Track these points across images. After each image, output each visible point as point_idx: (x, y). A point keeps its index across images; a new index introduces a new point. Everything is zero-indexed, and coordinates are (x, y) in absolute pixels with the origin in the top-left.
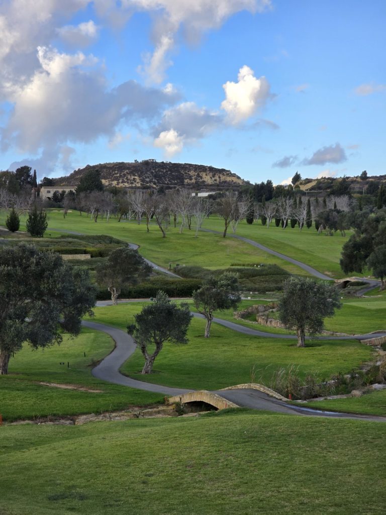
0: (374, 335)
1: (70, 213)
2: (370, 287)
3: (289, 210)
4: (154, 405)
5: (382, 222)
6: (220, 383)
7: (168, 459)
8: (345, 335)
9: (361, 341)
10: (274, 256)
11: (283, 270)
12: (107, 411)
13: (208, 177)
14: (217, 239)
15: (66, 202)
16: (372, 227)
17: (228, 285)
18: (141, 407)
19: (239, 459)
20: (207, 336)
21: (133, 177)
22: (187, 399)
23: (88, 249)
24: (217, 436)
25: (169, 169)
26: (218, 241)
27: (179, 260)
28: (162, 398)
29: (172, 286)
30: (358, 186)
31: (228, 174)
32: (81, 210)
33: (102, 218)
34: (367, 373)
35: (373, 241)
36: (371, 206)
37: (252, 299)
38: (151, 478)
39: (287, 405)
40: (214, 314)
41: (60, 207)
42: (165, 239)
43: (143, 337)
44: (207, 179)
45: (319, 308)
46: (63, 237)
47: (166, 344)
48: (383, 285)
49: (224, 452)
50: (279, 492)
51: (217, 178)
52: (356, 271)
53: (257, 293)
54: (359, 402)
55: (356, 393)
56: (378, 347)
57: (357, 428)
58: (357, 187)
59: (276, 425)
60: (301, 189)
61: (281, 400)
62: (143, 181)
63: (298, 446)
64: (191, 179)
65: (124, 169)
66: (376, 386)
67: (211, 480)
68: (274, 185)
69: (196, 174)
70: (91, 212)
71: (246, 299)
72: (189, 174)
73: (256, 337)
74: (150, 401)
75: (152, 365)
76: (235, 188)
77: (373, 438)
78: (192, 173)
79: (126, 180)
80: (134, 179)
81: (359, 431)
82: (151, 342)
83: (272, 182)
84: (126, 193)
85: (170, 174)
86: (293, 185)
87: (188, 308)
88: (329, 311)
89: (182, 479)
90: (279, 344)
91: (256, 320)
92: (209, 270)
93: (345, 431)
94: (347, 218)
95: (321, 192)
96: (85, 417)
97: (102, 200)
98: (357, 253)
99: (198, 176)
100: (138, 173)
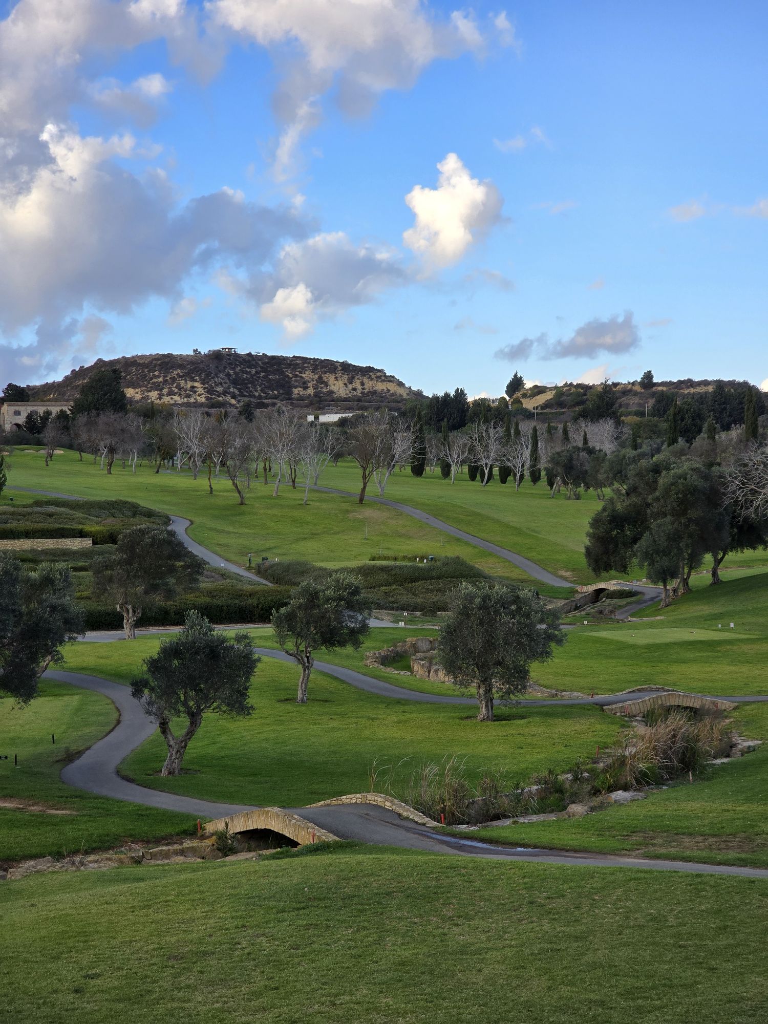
0: (631, 695)
1: (60, 455)
2: (645, 602)
3: (494, 448)
4: (174, 839)
5: (664, 472)
6: (312, 793)
7: (139, 945)
8: (581, 697)
9: (605, 707)
10: (458, 540)
11: (471, 568)
12: (76, 852)
13: (340, 383)
14: (345, 506)
15: (49, 433)
16: (647, 484)
17: (341, 598)
18: (148, 842)
19: (277, 943)
20: (302, 700)
21: (190, 384)
22: (239, 825)
23: (88, 528)
24: (249, 898)
25: (261, 367)
26: (347, 512)
27: (270, 549)
28: (193, 823)
29: (250, 601)
30: (636, 400)
31: (379, 377)
32: (81, 450)
33: (124, 466)
34: (605, 771)
35: (649, 511)
36: (659, 441)
37: (407, 626)
38: (92, 983)
39: (434, 836)
40: (314, 655)
41: (39, 443)
42: (243, 507)
43: (162, 703)
44: (338, 386)
45: (519, 643)
46: (38, 503)
47: (209, 715)
48: (667, 596)
49: (252, 928)
50: (335, 1004)
51: (357, 384)
52: (616, 570)
53: (418, 613)
54: (579, 826)
55: (577, 809)
56: (637, 718)
57: (525, 877)
58: (633, 402)
59: (372, 875)
60: (524, 406)
61: (424, 824)
62: (210, 391)
63: (398, 915)
64: (306, 388)
65: (172, 367)
66: (619, 795)
67: (211, 983)
68: (470, 399)
69: (317, 376)
70: (102, 454)
71: (396, 625)
72: (301, 377)
73: (399, 702)
74: (169, 830)
75: (181, 758)
76: (393, 405)
77: (549, 898)
78: (308, 375)
79: (176, 390)
80: (193, 387)
81: (525, 883)
82: (179, 711)
83: (465, 392)
84: (170, 415)
85: (264, 377)
86: (508, 398)
87: (249, 645)
88: (539, 650)
89: (154, 982)
90: (442, 715)
91: (409, 668)
92: (325, 569)
93: (499, 883)
94: (607, 463)
95: (563, 413)
96: (32, 863)
97: (123, 430)
98: (618, 533)
99: (320, 380)
100: (200, 376)
